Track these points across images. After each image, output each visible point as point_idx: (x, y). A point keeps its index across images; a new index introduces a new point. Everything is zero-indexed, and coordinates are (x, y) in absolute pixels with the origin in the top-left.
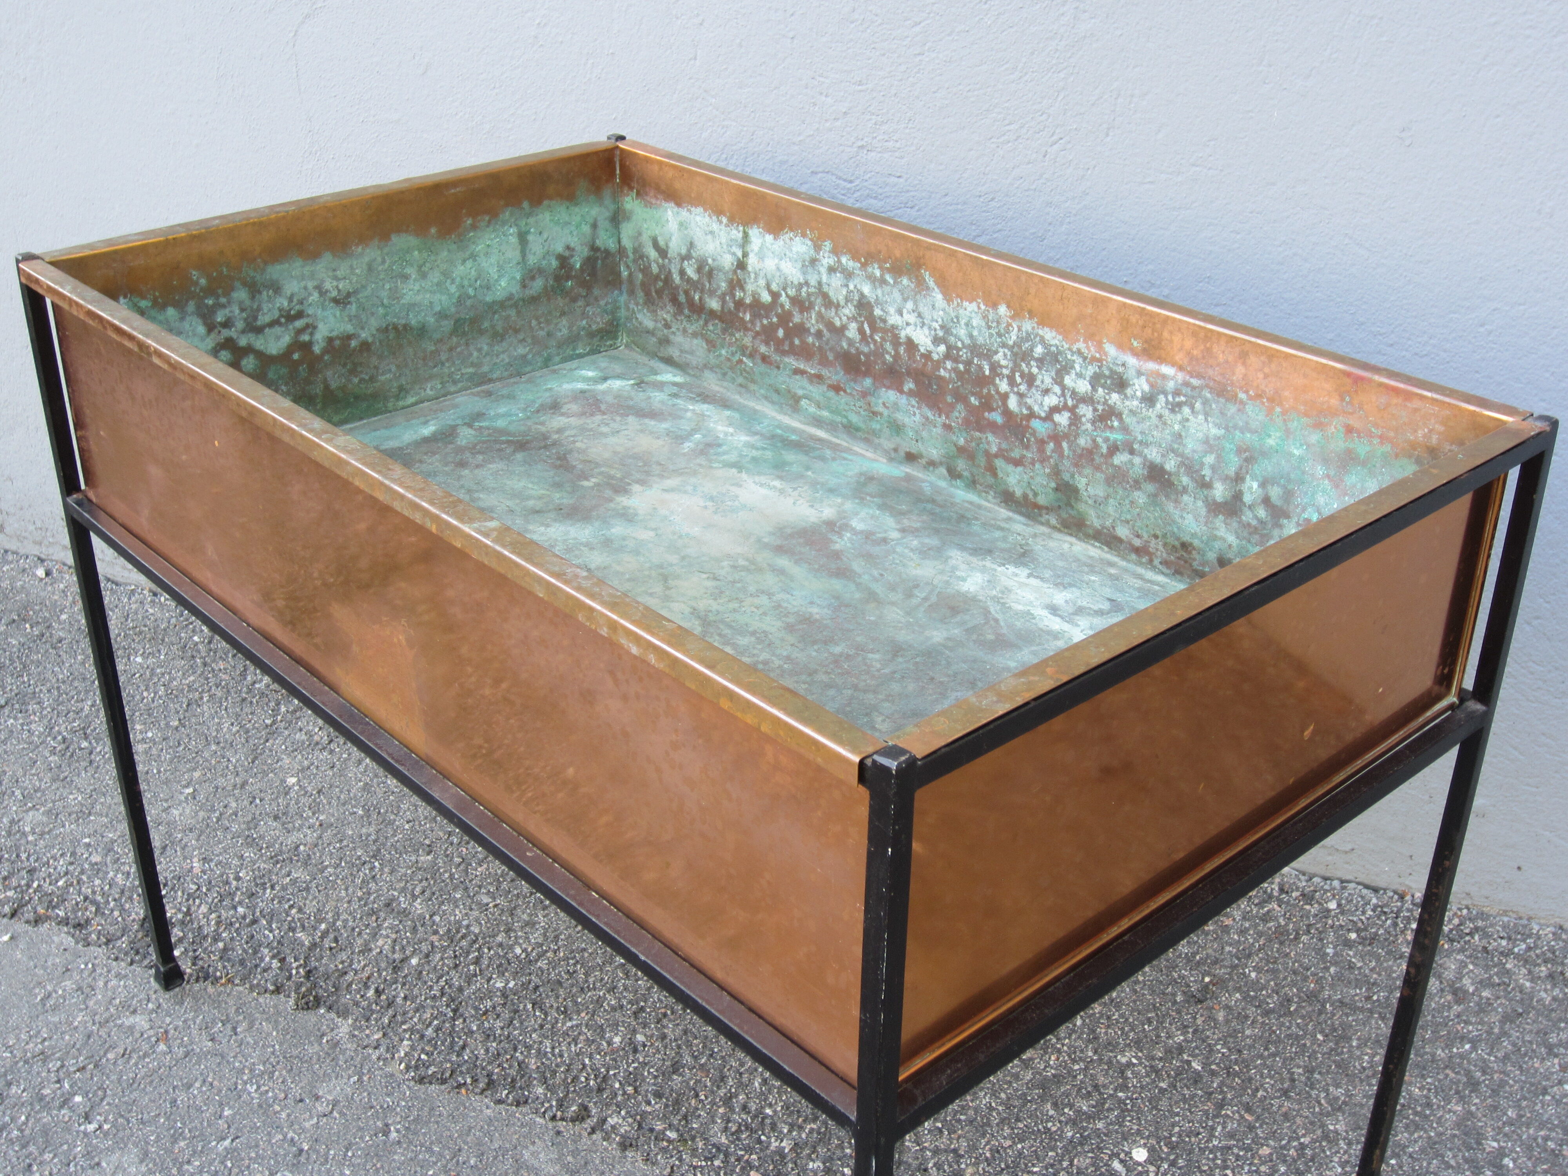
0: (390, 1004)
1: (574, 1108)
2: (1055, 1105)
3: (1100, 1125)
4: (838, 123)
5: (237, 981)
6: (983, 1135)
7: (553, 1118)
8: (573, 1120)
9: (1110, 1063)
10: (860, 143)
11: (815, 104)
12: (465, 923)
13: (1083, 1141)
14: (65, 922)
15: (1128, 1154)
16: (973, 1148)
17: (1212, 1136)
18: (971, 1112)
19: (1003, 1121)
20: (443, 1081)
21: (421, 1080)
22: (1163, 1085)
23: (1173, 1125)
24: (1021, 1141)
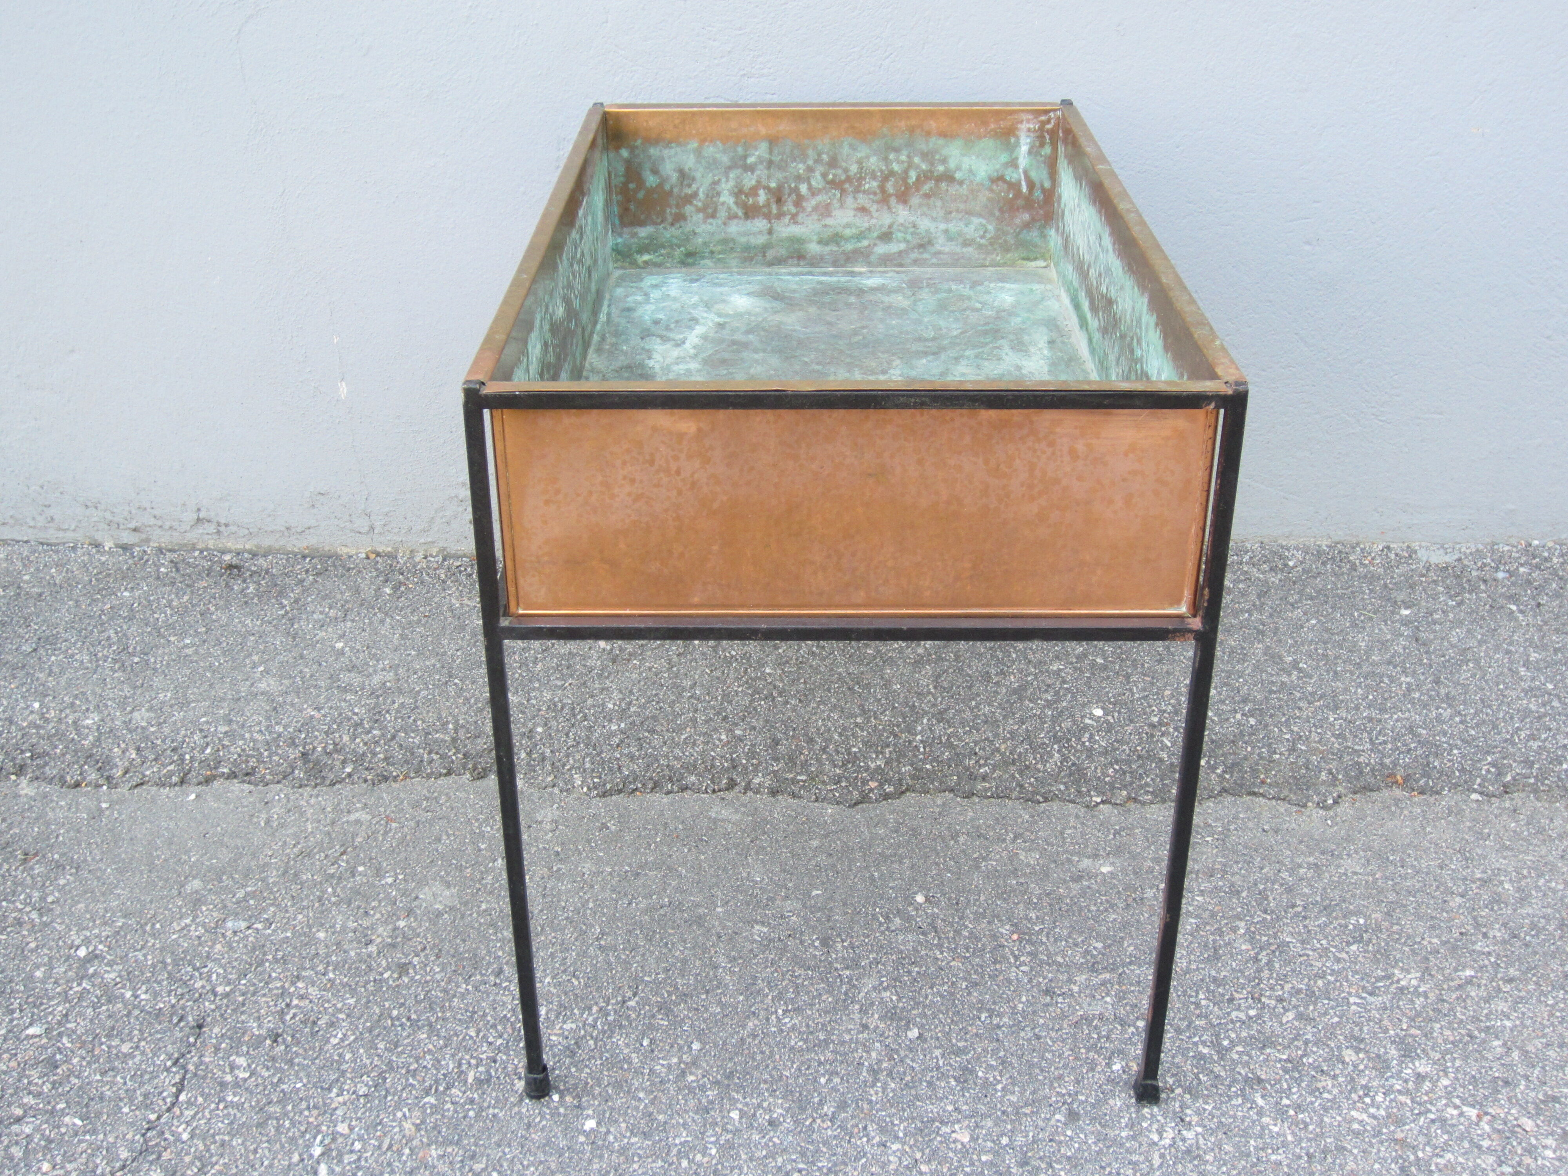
0: (544, 759)
1: (724, 781)
2: (1030, 701)
3: (1064, 704)
4: (724, 60)
5: (412, 775)
6: (998, 726)
7: (714, 791)
8: (727, 789)
9: (1047, 671)
10: (742, 73)
11: (705, 47)
12: (556, 699)
13: (1061, 714)
14: (232, 775)
15: (1091, 714)
16: (996, 735)
17: (1133, 694)
18: (982, 717)
19: (1005, 717)
20: (620, 791)
21: (604, 795)
22: (1087, 675)
23: (1108, 693)
24: (1023, 723)
